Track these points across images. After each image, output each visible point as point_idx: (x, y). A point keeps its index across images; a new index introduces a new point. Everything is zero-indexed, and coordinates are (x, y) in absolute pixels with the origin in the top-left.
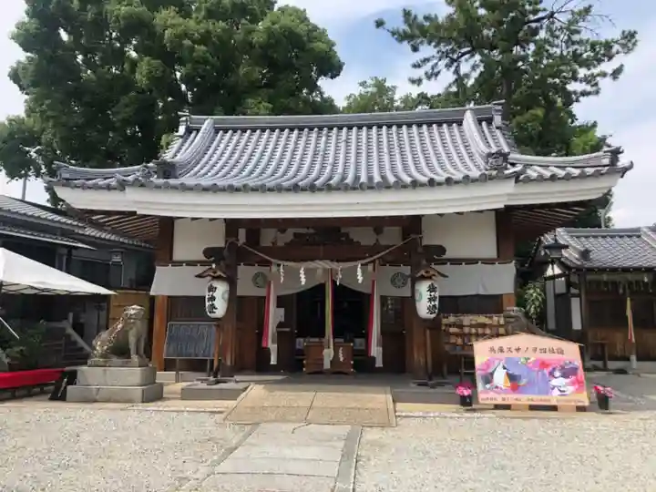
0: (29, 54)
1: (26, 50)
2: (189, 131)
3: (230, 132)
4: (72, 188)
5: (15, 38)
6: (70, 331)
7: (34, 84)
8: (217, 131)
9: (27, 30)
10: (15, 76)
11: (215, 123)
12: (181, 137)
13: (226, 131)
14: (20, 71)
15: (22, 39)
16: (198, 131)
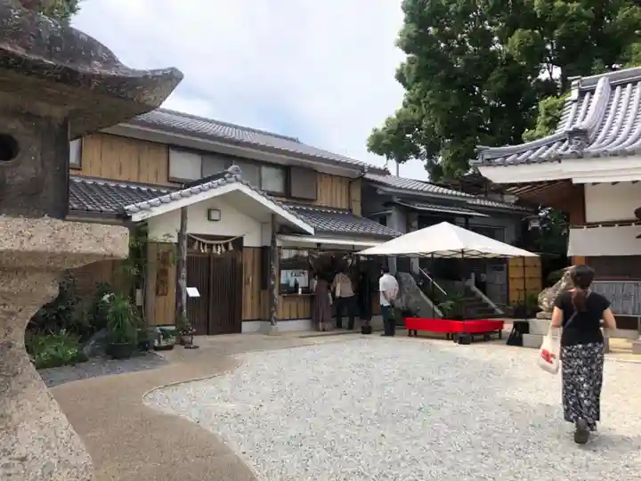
0: (410, 55)
1: (408, 52)
2: (582, 94)
3: (629, 86)
4: (495, 166)
5: (399, 44)
6: (474, 288)
7: (417, 80)
8: (613, 87)
9: (408, 36)
10: (401, 77)
11: (610, 80)
12: (575, 101)
13: (624, 85)
14: (405, 71)
15: (405, 44)
16: (592, 92)
